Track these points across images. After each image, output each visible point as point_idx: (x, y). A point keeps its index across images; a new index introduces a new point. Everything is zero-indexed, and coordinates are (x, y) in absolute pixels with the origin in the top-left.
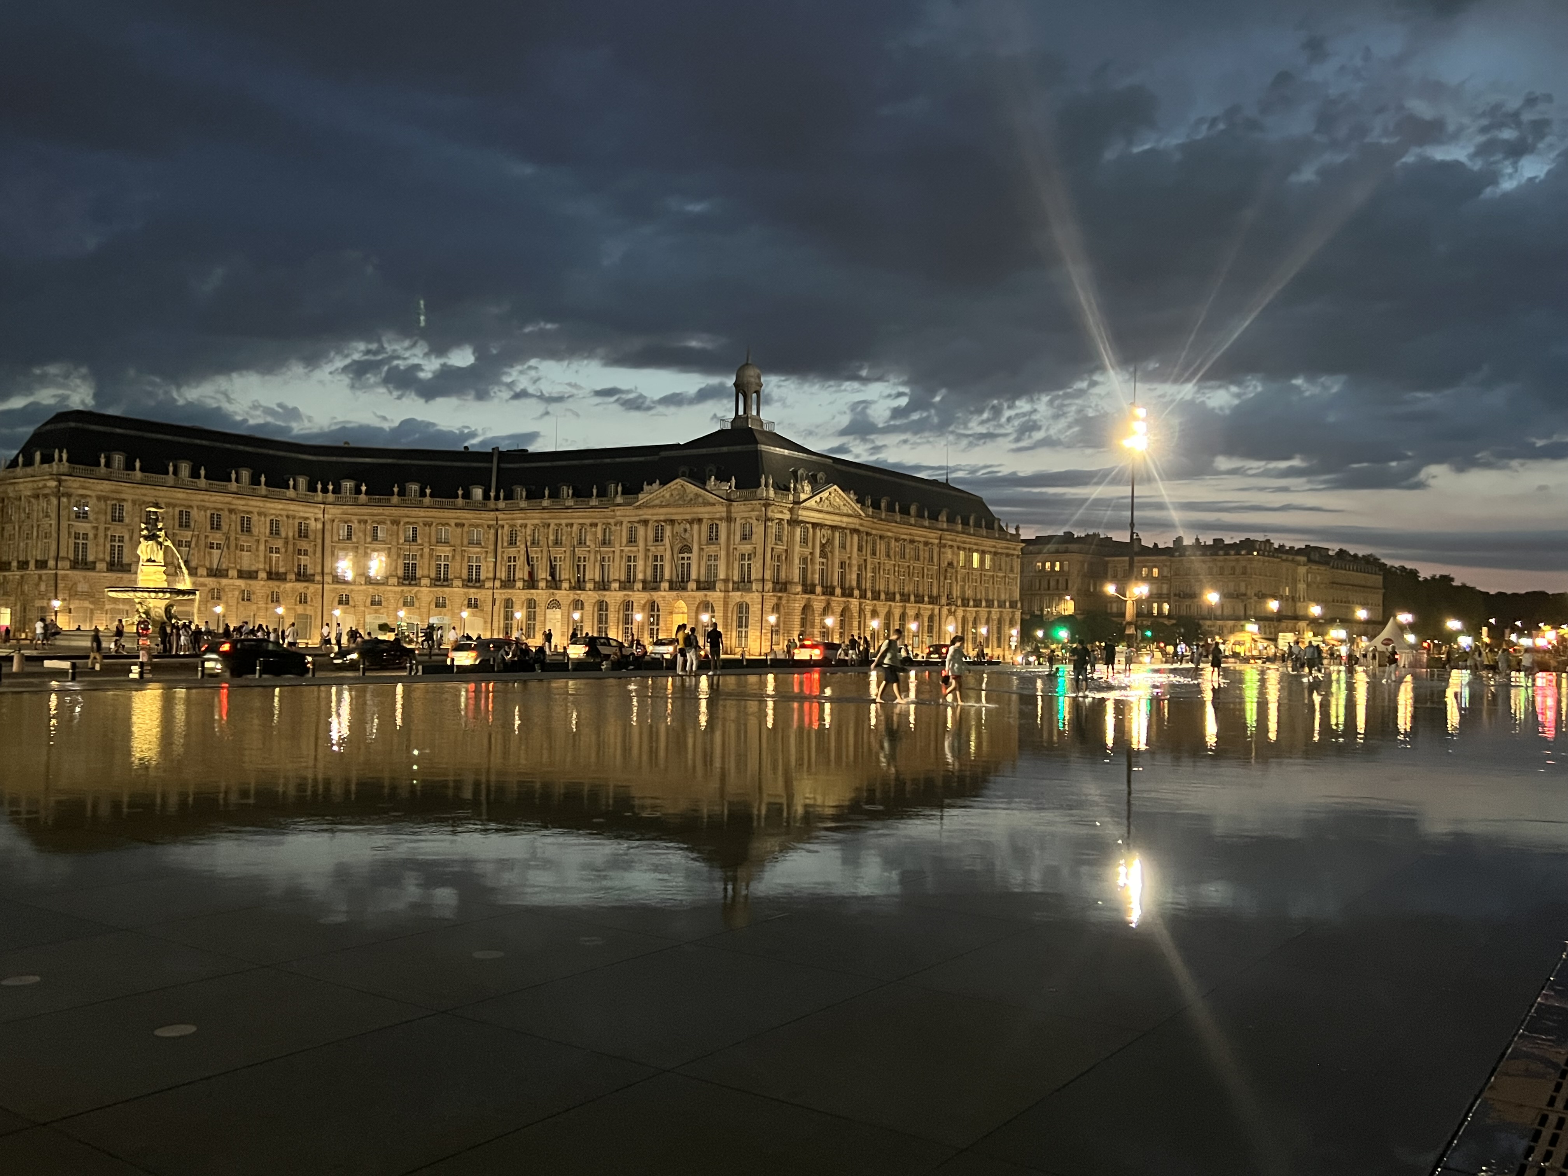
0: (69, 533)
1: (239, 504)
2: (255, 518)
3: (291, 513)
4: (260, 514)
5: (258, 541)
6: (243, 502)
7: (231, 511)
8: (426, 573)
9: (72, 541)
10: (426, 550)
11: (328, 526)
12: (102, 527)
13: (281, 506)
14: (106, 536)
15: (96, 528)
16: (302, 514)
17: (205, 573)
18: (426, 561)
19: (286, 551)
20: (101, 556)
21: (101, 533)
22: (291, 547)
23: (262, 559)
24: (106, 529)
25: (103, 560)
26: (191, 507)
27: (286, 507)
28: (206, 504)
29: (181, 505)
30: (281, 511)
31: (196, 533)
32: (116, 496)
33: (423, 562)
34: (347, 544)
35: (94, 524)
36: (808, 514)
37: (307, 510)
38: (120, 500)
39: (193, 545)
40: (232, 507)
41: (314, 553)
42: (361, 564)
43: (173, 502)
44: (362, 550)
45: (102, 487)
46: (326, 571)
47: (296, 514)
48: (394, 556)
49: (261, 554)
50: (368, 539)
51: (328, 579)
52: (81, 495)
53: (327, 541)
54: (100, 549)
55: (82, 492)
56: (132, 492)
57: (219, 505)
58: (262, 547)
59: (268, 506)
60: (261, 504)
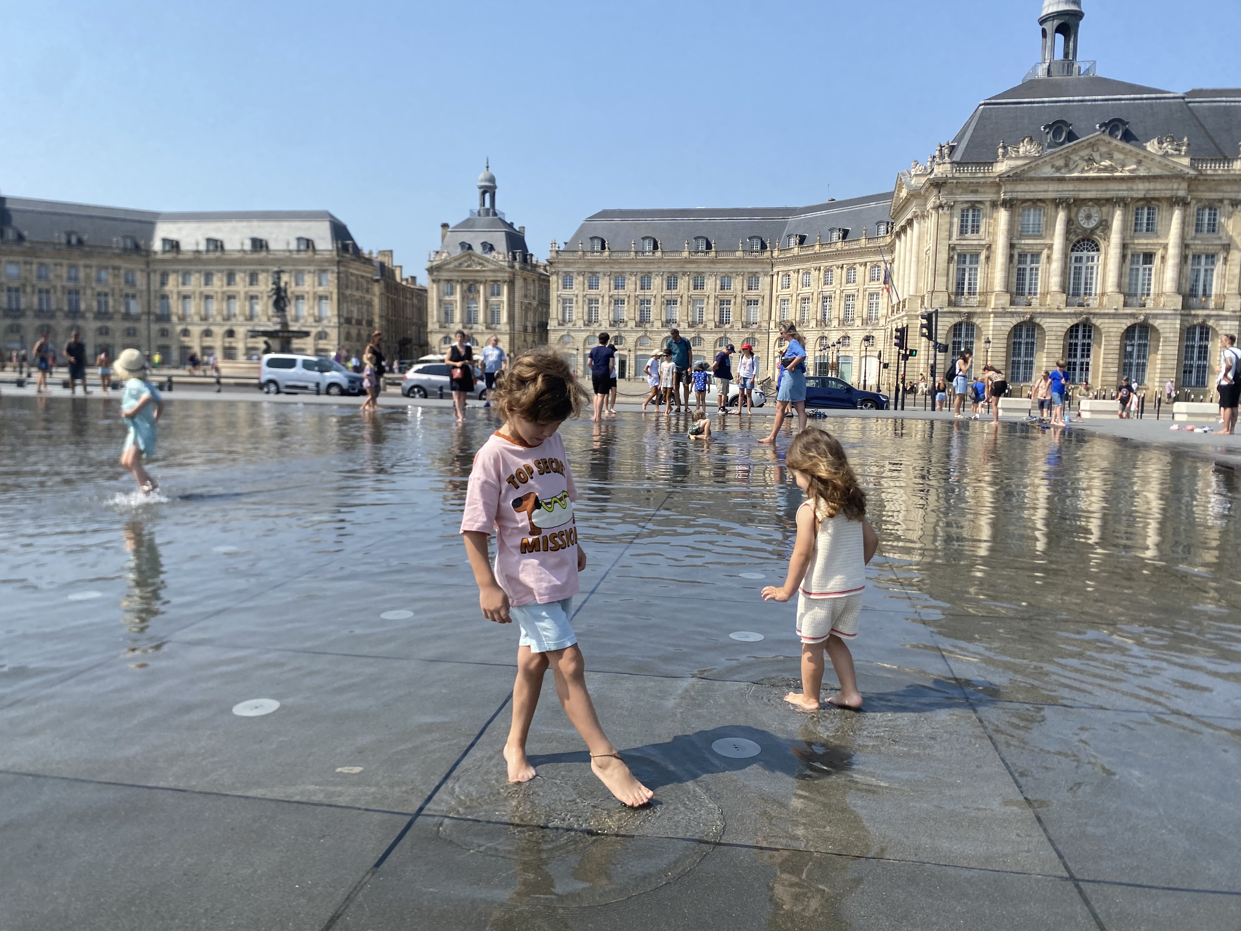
0: (559, 301)
1: (692, 267)
2: (707, 277)
3: (740, 270)
4: (711, 274)
5: (708, 297)
7: (684, 273)
8: (837, 314)
9: (560, 306)
10: (838, 292)
11: (775, 277)
12: (581, 295)
13: (729, 266)
14: (584, 301)
16: (750, 270)
17: (660, 325)
18: (837, 302)
19: (735, 303)
20: (579, 315)
21: (580, 299)
22: (739, 300)
23: (711, 310)
24: (583, 296)
25: (581, 318)
26: (650, 272)
27: (736, 266)
28: (663, 270)
29: (642, 272)
30: (731, 270)
31: (654, 293)
32: (591, 270)
33: (835, 303)
34: (786, 291)
35: (576, 292)
36: (1032, 188)
37: (756, 266)
38: (594, 274)
39: (652, 303)
40: (685, 270)
41: (763, 303)
42: (794, 310)
43: (635, 270)
44: (794, 297)
45: (577, 266)
46: (773, 317)
47: (745, 270)
48: (815, 300)
49: (711, 306)
50: (800, 286)
51: (772, 325)
52: (565, 272)
53: (774, 291)
54: (581, 310)
55: (565, 269)
56: (602, 266)
57: (674, 270)
58: (712, 301)
59: (718, 266)
60: (712, 266)
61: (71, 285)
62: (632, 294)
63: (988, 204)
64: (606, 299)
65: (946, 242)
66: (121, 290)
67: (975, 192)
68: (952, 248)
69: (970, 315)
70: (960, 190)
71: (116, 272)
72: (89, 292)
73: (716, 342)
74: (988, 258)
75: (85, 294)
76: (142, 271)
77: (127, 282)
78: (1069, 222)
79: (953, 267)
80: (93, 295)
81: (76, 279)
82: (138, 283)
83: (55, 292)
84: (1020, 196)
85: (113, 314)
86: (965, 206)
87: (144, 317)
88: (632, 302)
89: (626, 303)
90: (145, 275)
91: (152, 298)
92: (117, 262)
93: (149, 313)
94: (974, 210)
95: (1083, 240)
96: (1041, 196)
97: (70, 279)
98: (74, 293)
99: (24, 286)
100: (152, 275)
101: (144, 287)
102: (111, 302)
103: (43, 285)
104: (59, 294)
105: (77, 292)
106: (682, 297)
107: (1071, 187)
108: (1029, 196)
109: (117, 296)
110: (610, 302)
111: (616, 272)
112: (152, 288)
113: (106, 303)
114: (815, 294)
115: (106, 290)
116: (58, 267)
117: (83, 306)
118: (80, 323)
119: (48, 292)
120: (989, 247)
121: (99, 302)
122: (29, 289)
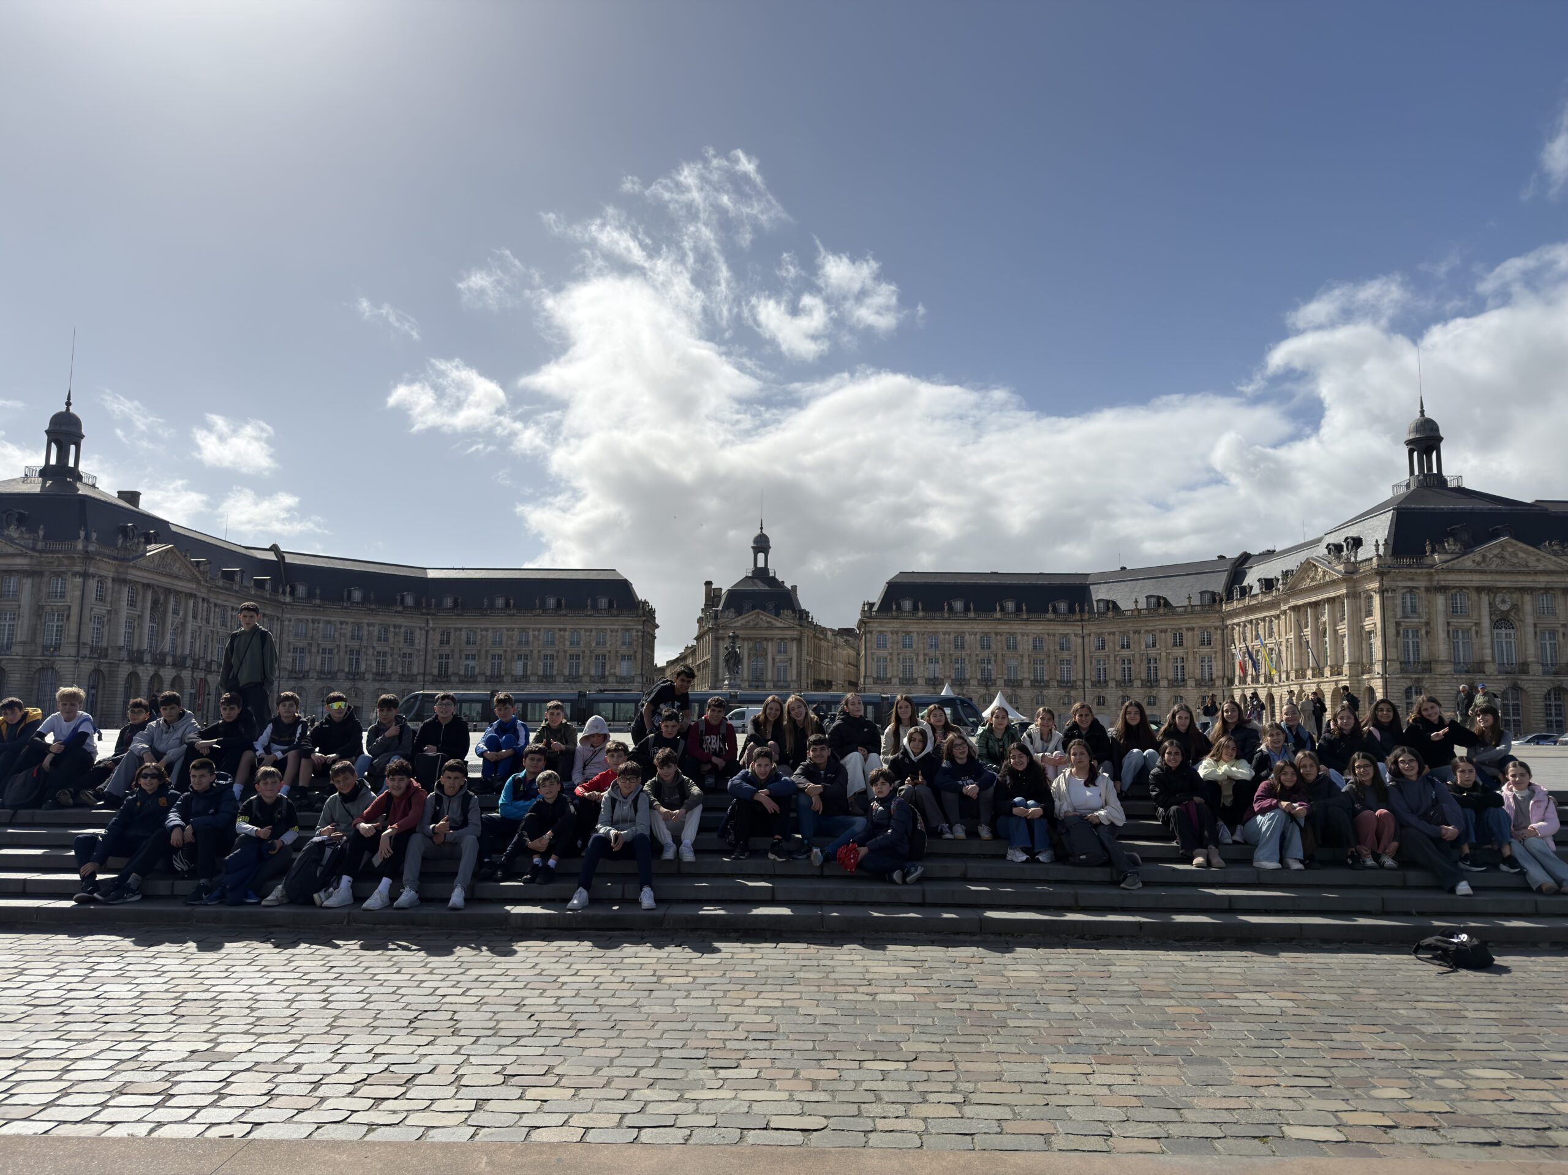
0: (873, 659)
1: (1004, 628)
2: (1019, 637)
3: (1050, 632)
4: (1023, 634)
5: (1022, 656)
6: (1006, 627)
7: (997, 634)
8: (1164, 674)
9: (875, 664)
10: (1164, 654)
11: (1086, 640)
12: (895, 652)
13: (1041, 627)
14: (899, 659)
15: (891, 654)
16: (1061, 632)
17: (976, 683)
18: (1164, 663)
19: (1048, 663)
20: (895, 674)
21: (895, 657)
22: (1052, 659)
23: (1026, 670)
24: (898, 654)
25: (897, 676)
26: (964, 633)
27: (1047, 628)
28: (976, 630)
29: (955, 632)
30: (1043, 631)
31: (969, 652)
32: (905, 630)
33: (1162, 665)
34: (1101, 653)
35: (890, 651)
36: (1459, 577)
37: (1066, 628)
38: (908, 633)
39: (967, 662)
40: (998, 630)
41: (1076, 663)
42: (1112, 670)
43: (949, 630)
44: (1112, 658)
45: (893, 625)
46: (1087, 677)
47: (1057, 632)
48: (1137, 661)
49: (1025, 666)
50: (1118, 648)
51: (1088, 684)
52: (880, 632)
53: (1086, 652)
54: (895, 668)
55: (880, 629)
56: (916, 626)
57: (987, 631)
58: (1026, 660)
59: (1030, 627)
60: (1024, 627)
61: (355, 644)
62: (947, 653)
63: (1423, 589)
64: (921, 658)
65: (1393, 620)
66: (400, 649)
67: (1412, 579)
68: (1398, 624)
69: (1418, 680)
70: (1400, 578)
71: (397, 630)
72: (370, 651)
73: (1032, 700)
74: (1427, 633)
75: (366, 654)
76: (420, 629)
77: (405, 642)
78: (1491, 605)
79: (1401, 639)
80: (373, 655)
81: (360, 638)
82: (417, 641)
83: (338, 652)
84: (1451, 584)
85: (390, 675)
86: (1405, 590)
87: (420, 678)
88: (947, 661)
89: (941, 662)
90: (423, 632)
91: (429, 657)
92: (399, 620)
93: (424, 674)
94: (1411, 594)
95: (1501, 620)
96: (1467, 584)
97: (353, 638)
98: (356, 654)
99: (310, 645)
100: (431, 632)
101: (423, 646)
102: (389, 664)
103: (328, 645)
104: (342, 654)
105: (358, 652)
106: (996, 656)
107: (1489, 578)
108: (1458, 584)
109: (395, 656)
110: (925, 660)
111: (929, 632)
112: (430, 647)
113: (384, 662)
114: (1137, 656)
115: (387, 649)
116: (344, 626)
117: (363, 667)
118: (360, 684)
119: (331, 651)
120: (1427, 624)
121: (378, 661)
122: (314, 650)
